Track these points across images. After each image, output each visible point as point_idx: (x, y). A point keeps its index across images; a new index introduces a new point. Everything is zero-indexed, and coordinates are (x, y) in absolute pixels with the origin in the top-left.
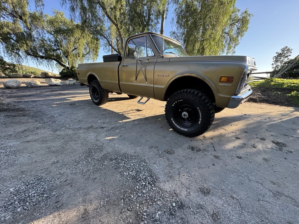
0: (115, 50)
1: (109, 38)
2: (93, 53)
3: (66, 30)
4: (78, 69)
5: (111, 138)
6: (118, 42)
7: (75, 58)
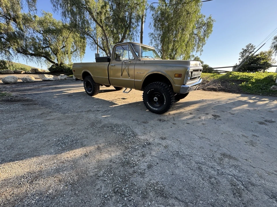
0: (101, 48)
1: (95, 37)
2: (80, 51)
3: (55, 30)
4: (73, 67)
5: (105, 116)
6: (103, 41)
7: (64, 55)
